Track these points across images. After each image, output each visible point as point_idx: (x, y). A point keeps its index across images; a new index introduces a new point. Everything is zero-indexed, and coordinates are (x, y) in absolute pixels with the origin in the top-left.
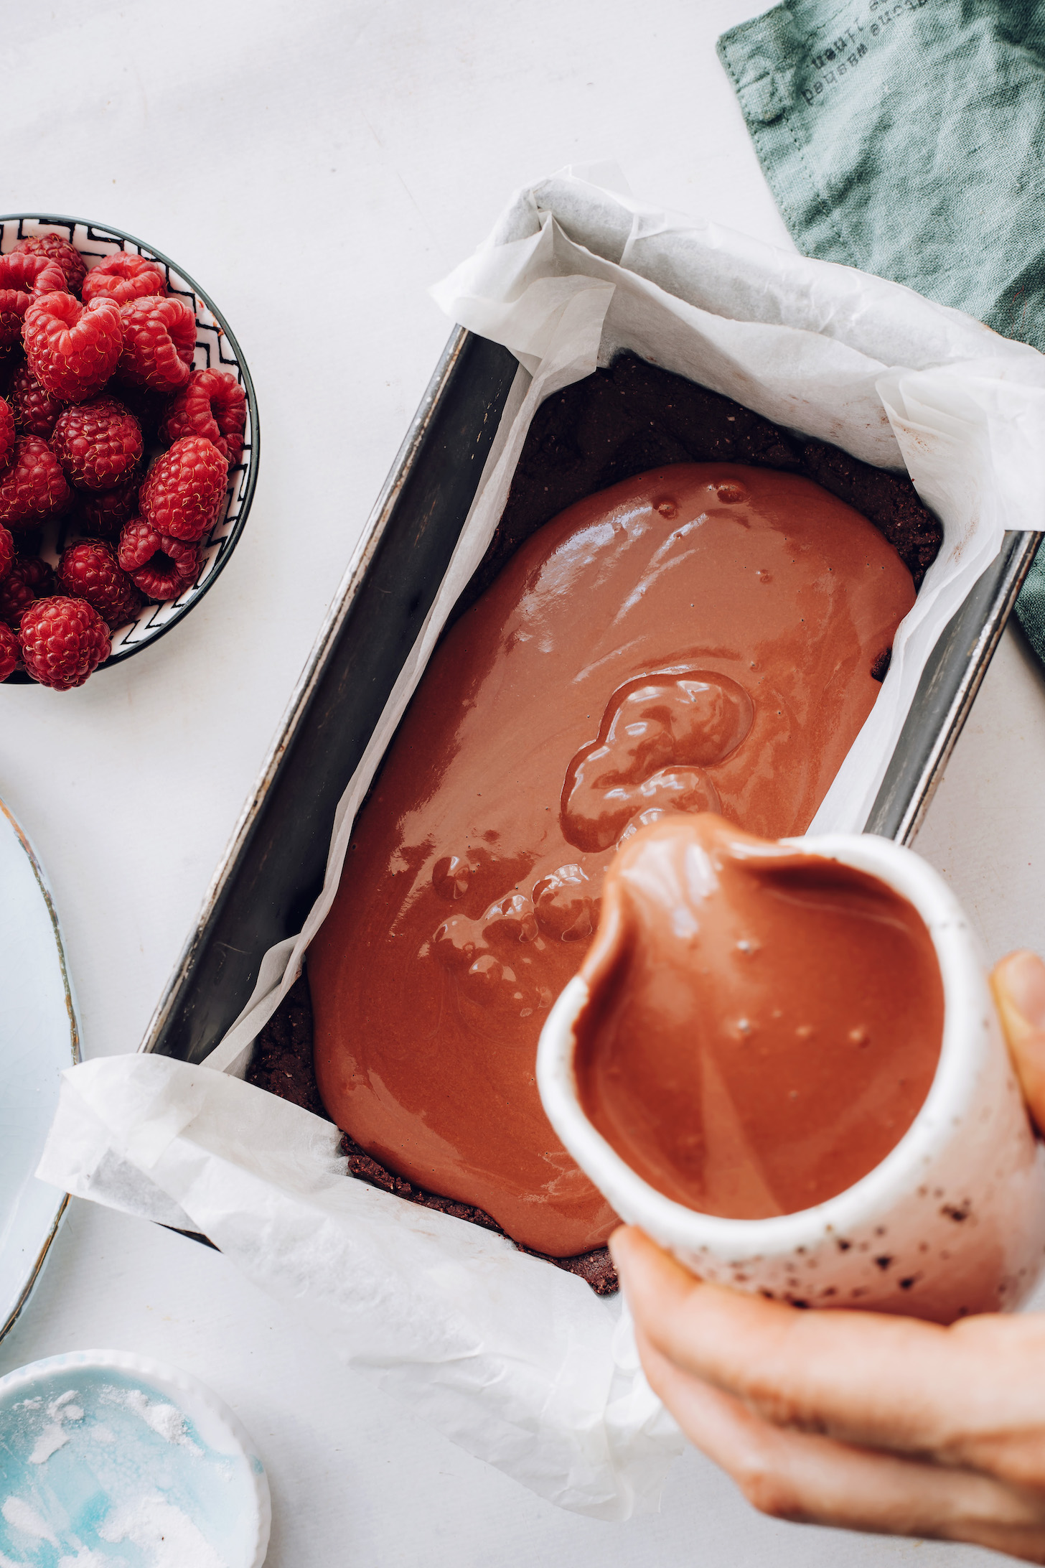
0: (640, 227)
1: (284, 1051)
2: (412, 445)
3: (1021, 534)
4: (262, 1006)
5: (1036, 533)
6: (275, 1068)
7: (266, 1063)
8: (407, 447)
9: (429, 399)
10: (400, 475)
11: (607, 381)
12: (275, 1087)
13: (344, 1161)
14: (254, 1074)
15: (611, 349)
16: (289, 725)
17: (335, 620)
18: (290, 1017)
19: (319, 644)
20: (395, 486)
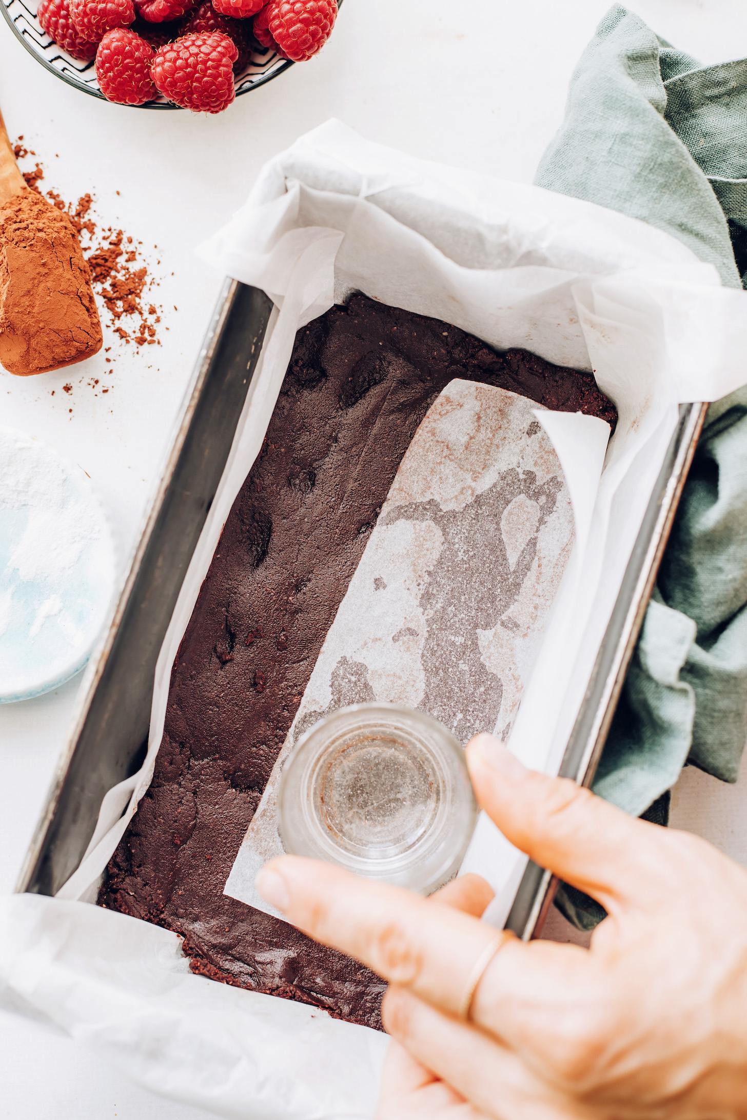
0: (369, 186)
1: (126, 874)
2: (200, 373)
3: (691, 405)
4: (108, 837)
5: (703, 403)
6: (120, 889)
7: (113, 884)
8: (197, 374)
9: (211, 334)
10: (193, 397)
11: (342, 313)
12: (121, 904)
13: (186, 961)
14: (104, 895)
15: (343, 289)
16: (119, 606)
17: (150, 518)
18: (129, 845)
19: (139, 538)
20: (189, 407)
